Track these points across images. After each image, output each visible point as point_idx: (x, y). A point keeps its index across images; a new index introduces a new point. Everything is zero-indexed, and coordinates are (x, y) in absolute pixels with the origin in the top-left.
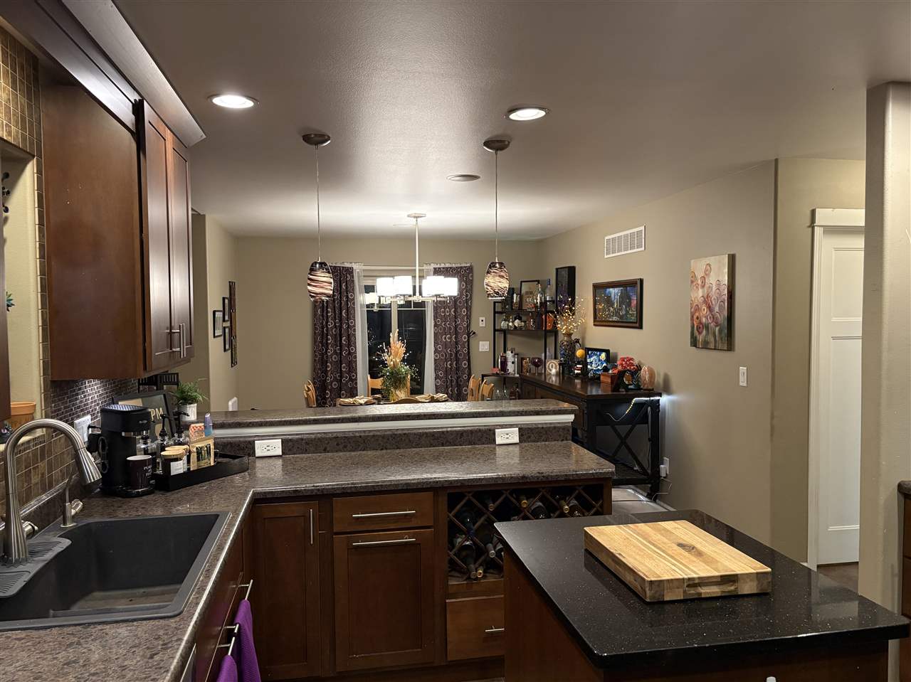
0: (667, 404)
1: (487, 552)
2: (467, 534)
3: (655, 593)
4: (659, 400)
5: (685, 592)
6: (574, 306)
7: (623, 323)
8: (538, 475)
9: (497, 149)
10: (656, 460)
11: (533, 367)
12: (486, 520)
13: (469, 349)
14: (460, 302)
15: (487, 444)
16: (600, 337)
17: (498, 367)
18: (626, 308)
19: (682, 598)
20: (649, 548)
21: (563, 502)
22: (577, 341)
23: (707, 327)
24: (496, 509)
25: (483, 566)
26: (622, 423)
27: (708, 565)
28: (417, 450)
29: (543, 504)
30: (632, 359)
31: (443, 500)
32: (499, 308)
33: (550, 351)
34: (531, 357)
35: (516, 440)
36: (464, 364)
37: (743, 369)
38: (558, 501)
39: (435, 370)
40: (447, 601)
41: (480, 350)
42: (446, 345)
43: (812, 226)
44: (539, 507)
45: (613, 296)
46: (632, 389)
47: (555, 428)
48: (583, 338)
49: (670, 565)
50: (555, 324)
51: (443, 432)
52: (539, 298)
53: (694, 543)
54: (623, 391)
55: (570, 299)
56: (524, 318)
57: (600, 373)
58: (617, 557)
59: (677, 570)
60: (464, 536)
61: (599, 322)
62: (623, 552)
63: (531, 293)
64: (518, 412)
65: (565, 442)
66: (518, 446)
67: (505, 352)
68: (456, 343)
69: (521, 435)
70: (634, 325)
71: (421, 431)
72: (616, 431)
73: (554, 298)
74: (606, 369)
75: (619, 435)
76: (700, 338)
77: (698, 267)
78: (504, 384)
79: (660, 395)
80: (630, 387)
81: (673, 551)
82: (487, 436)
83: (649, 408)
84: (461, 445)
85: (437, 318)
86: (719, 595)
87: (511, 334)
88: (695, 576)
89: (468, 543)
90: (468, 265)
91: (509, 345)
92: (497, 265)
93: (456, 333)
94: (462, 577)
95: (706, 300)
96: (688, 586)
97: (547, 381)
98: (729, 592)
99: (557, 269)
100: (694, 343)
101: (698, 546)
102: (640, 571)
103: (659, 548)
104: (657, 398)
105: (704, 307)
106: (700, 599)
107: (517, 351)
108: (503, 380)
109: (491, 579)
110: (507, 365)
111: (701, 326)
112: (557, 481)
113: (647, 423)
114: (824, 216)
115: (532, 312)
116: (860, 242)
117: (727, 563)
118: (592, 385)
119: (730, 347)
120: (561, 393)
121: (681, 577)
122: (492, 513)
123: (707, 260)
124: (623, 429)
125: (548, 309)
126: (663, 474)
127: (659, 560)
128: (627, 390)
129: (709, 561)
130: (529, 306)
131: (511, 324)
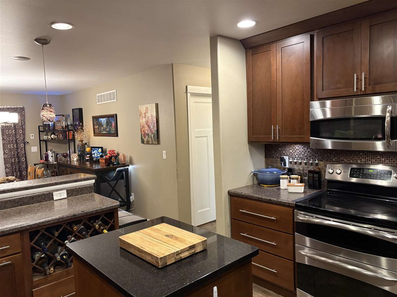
0: (132, 169)
1: (55, 258)
2: (43, 251)
3: (163, 263)
4: (128, 168)
5: (175, 258)
6: (83, 127)
7: (109, 134)
8: (82, 213)
9: (43, 44)
10: (128, 195)
11: (63, 158)
12: (53, 242)
13: (25, 151)
14: (18, 127)
15: (49, 201)
16: (97, 141)
17: (43, 159)
18: (109, 127)
19: (174, 261)
20: (153, 241)
21: (95, 224)
22: (86, 144)
23: (148, 135)
24: (59, 234)
25: (53, 266)
26: (113, 180)
27: (182, 243)
28: (5, 210)
29: (84, 226)
30: (114, 151)
31: (27, 236)
32: (41, 129)
33: (72, 149)
34: (62, 153)
35: (65, 196)
36: (23, 159)
37: (164, 152)
38: (92, 224)
39: (5, 164)
40: (33, 290)
41: (32, 151)
42: (10, 150)
43: (186, 92)
44: (82, 228)
45: (102, 122)
46: (115, 164)
47: (85, 187)
48: (89, 142)
49: (166, 247)
50: (74, 135)
51: (21, 198)
52: (64, 124)
53: (172, 233)
54: (111, 166)
55: (81, 124)
56: (56, 134)
57: (99, 158)
58: (140, 249)
59: (170, 249)
60: (40, 253)
61: (96, 134)
62: (142, 245)
63: (60, 121)
64: (65, 182)
65: (91, 194)
66: (66, 199)
67: (47, 151)
68: (17, 148)
69: (68, 193)
70: (114, 135)
71: (6, 199)
72: (110, 184)
73: (72, 124)
74: (102, 156)
75: (111, 186)
76: (145, 140)
77: (143, 109)
78: (48, 167)
79: (128, 166)
80: (114, 163)
81: (165, 240)
82: (49, 197)
83: (124, 172)
84: (32, 204)
85: (4, 135)
86: (189, 255)
87: (50, 142)
88: (179, 250)
89: (42, 256)
90: (21, 107)
91: (49, 148)
92: (48, 105)
93: (17, 143)
94: (40, 275)
95: (147, 122)
96: (176, 255)
97: (72, 164)
98: (192, 253)
99: (73, 109)
100: (143, 142)
101: (174, 234)
102: (154, 254)
103: (158, 240)
104: (127, 167)
105: (146, 126)
106: (182, 260)
107: (53, 150)
108: (47, 166)
109: (58, 272)
110: (48, 158)
111: (145, 134)
112: (92, 214)
113: (123, 179)
114: (191, 89)
115: (60, 131)
116: (210, 100)
117: (189, 240)
118: (95, 164)
119: (159, 143)
120: (81, 169)
121: (173, 252)
122: (57, 237)
123: (146, 106)
124: (113, 183)
125: (69, 129)
126: (132, 201)
127: (160, 246)
128: (114, 165)
129: (182, 241)
130: (59, 128)
131: (49, 137)
